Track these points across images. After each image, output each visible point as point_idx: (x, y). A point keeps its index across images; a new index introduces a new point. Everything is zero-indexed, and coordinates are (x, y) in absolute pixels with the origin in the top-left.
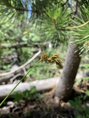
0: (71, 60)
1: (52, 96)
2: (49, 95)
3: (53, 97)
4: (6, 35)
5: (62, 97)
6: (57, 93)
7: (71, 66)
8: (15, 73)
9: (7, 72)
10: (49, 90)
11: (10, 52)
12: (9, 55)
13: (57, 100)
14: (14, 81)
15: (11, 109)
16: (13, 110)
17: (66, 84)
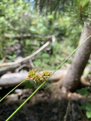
0: (83, 52)
1: (59, 86)
2: (57, 85)
3: (61, 87)
4: (9, 25)
5: (70, 87)
6: (64, 84)
7: (82, 57)
8: (22, 63)
9: (13, 61)
10: (56, 81)
11: (13, 43)
12: (12, 46)
13: (64, 90)
14: (20, 71)
15: (19, 97)
16: (21, 98)
17: (75, 75)
